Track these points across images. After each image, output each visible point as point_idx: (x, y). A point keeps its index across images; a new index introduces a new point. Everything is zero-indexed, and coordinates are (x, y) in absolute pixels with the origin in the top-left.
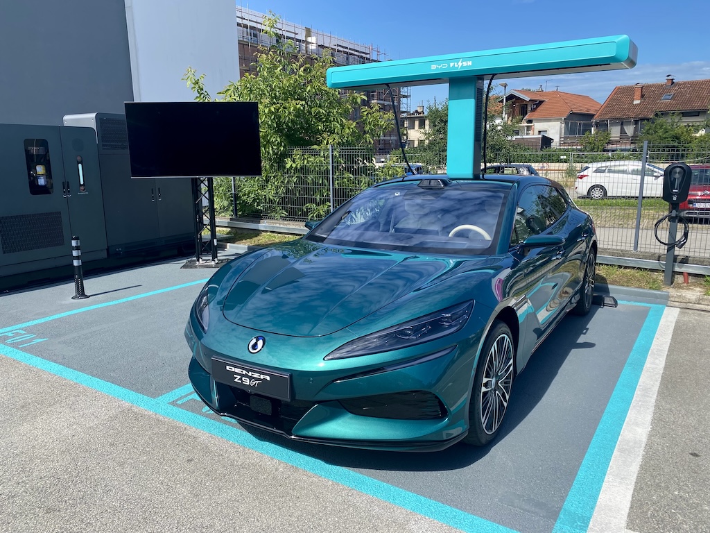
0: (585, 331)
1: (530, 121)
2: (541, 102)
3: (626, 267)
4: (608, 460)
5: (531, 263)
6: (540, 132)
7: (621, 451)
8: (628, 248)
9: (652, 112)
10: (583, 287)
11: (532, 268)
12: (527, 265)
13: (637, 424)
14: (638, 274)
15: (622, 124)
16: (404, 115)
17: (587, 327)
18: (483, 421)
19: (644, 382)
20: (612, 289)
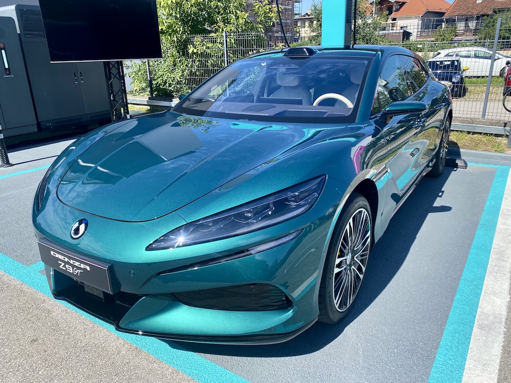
0: (440, 194)
1: (394, 19)
2: (404, 3)
3: (474, 133)
4: (468, 339)
5: (393, 131)
6: (402, 27)
7: (481, 327)
8: (476, 116)
9: (491, 9)
10: (438, 152)
11: (393, 136)
12: (389, 133)
13: (495, 294)
14: (485, 139)
15: (466, 20)
16: (297, 17)
17: (443, 190)
18: (335, 302)
19: (497, 245)
20: (463, 152)
